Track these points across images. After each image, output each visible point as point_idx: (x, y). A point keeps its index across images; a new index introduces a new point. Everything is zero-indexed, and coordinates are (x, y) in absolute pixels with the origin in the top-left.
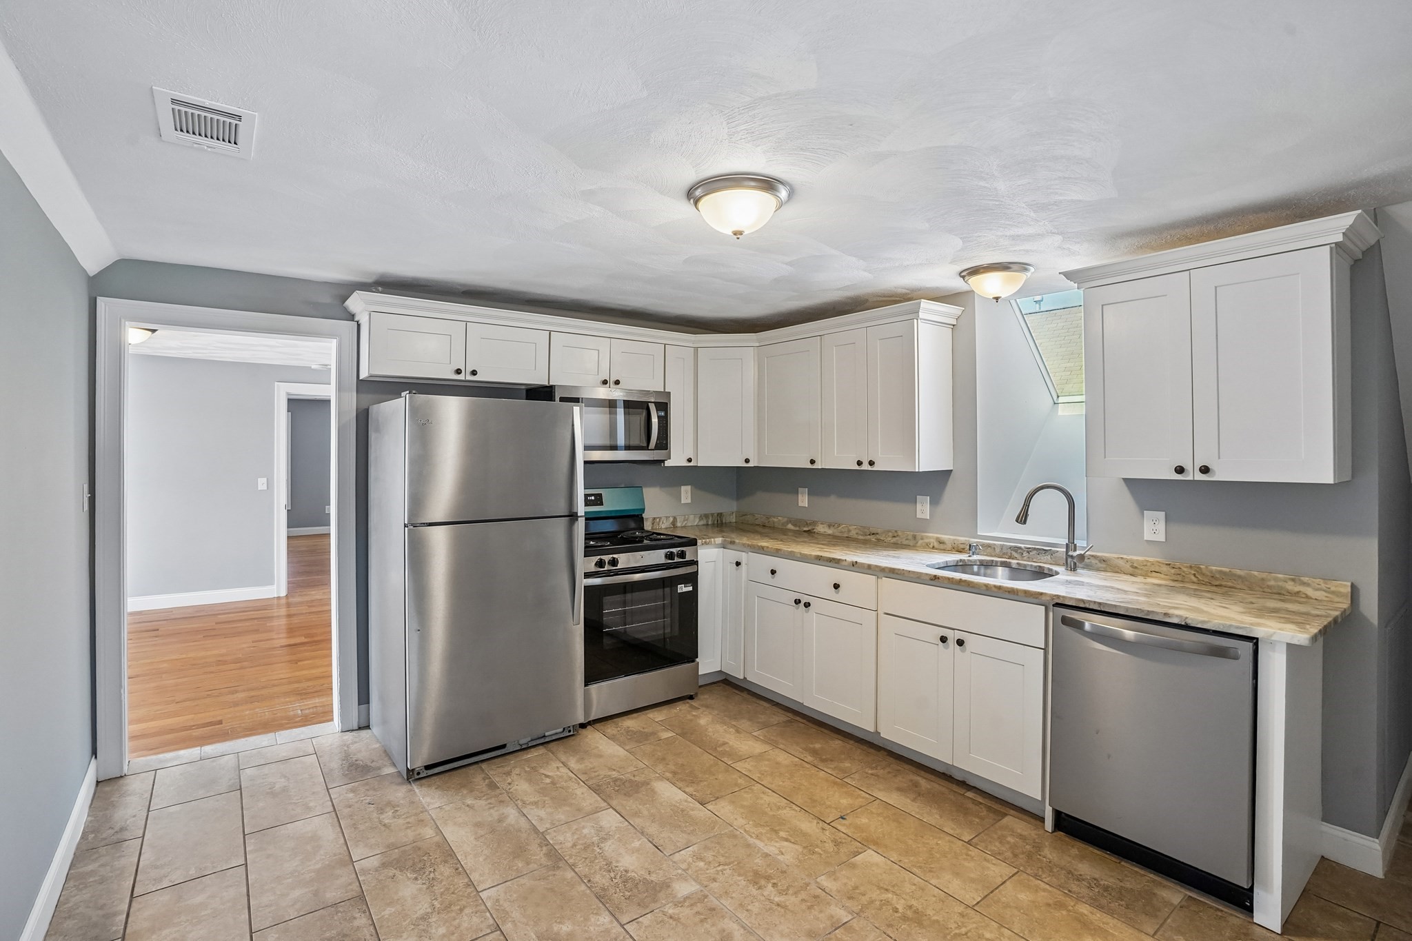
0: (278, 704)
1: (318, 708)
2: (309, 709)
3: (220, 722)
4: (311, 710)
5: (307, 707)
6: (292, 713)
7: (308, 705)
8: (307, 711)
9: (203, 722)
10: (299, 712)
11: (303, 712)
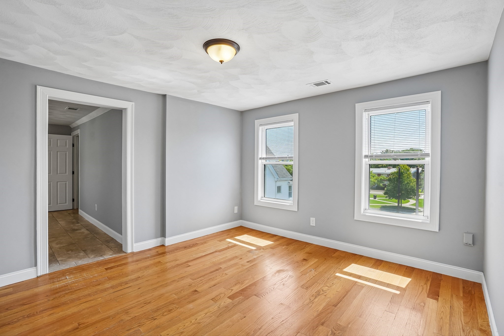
0: (81, 281)
1: (56, 281)
2: (62, 280)
3: (106, 269)
4: (61, 279)
5: (64, 281)
6: (72, 276)
7: (63, 282)
8: (63, 278)
9: (112, 270)
10: (67, 277)
11: (65, 278)
